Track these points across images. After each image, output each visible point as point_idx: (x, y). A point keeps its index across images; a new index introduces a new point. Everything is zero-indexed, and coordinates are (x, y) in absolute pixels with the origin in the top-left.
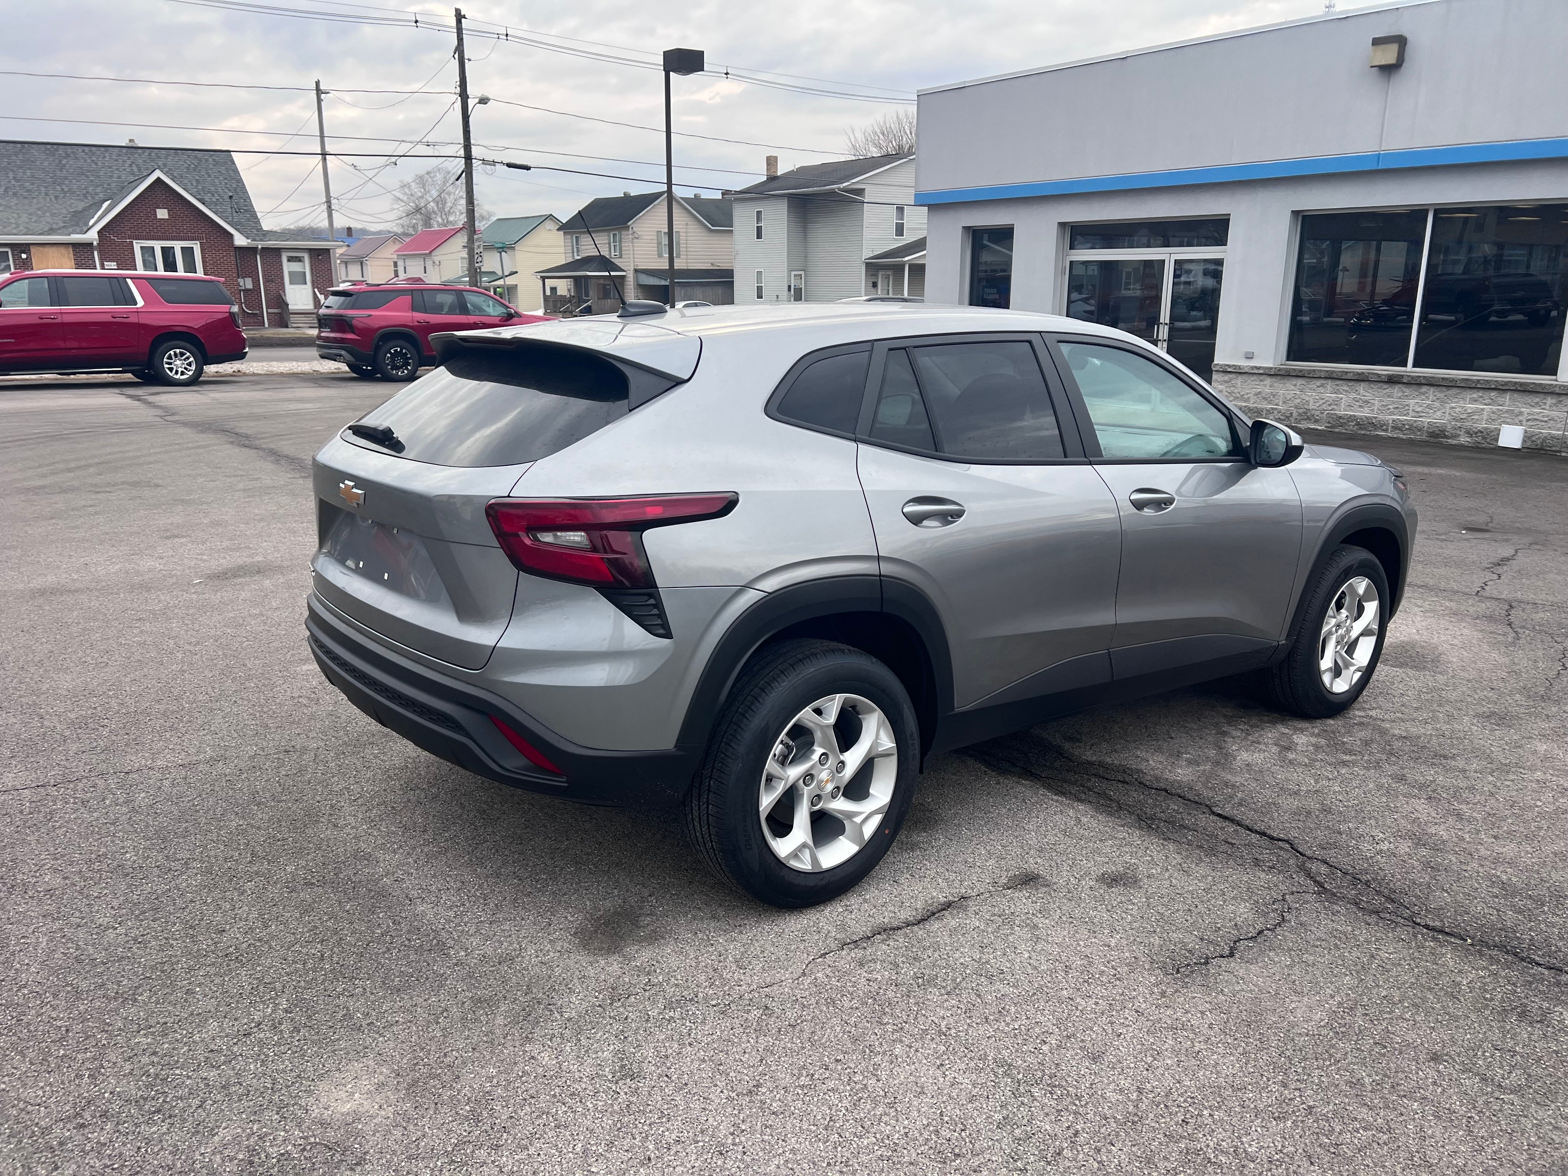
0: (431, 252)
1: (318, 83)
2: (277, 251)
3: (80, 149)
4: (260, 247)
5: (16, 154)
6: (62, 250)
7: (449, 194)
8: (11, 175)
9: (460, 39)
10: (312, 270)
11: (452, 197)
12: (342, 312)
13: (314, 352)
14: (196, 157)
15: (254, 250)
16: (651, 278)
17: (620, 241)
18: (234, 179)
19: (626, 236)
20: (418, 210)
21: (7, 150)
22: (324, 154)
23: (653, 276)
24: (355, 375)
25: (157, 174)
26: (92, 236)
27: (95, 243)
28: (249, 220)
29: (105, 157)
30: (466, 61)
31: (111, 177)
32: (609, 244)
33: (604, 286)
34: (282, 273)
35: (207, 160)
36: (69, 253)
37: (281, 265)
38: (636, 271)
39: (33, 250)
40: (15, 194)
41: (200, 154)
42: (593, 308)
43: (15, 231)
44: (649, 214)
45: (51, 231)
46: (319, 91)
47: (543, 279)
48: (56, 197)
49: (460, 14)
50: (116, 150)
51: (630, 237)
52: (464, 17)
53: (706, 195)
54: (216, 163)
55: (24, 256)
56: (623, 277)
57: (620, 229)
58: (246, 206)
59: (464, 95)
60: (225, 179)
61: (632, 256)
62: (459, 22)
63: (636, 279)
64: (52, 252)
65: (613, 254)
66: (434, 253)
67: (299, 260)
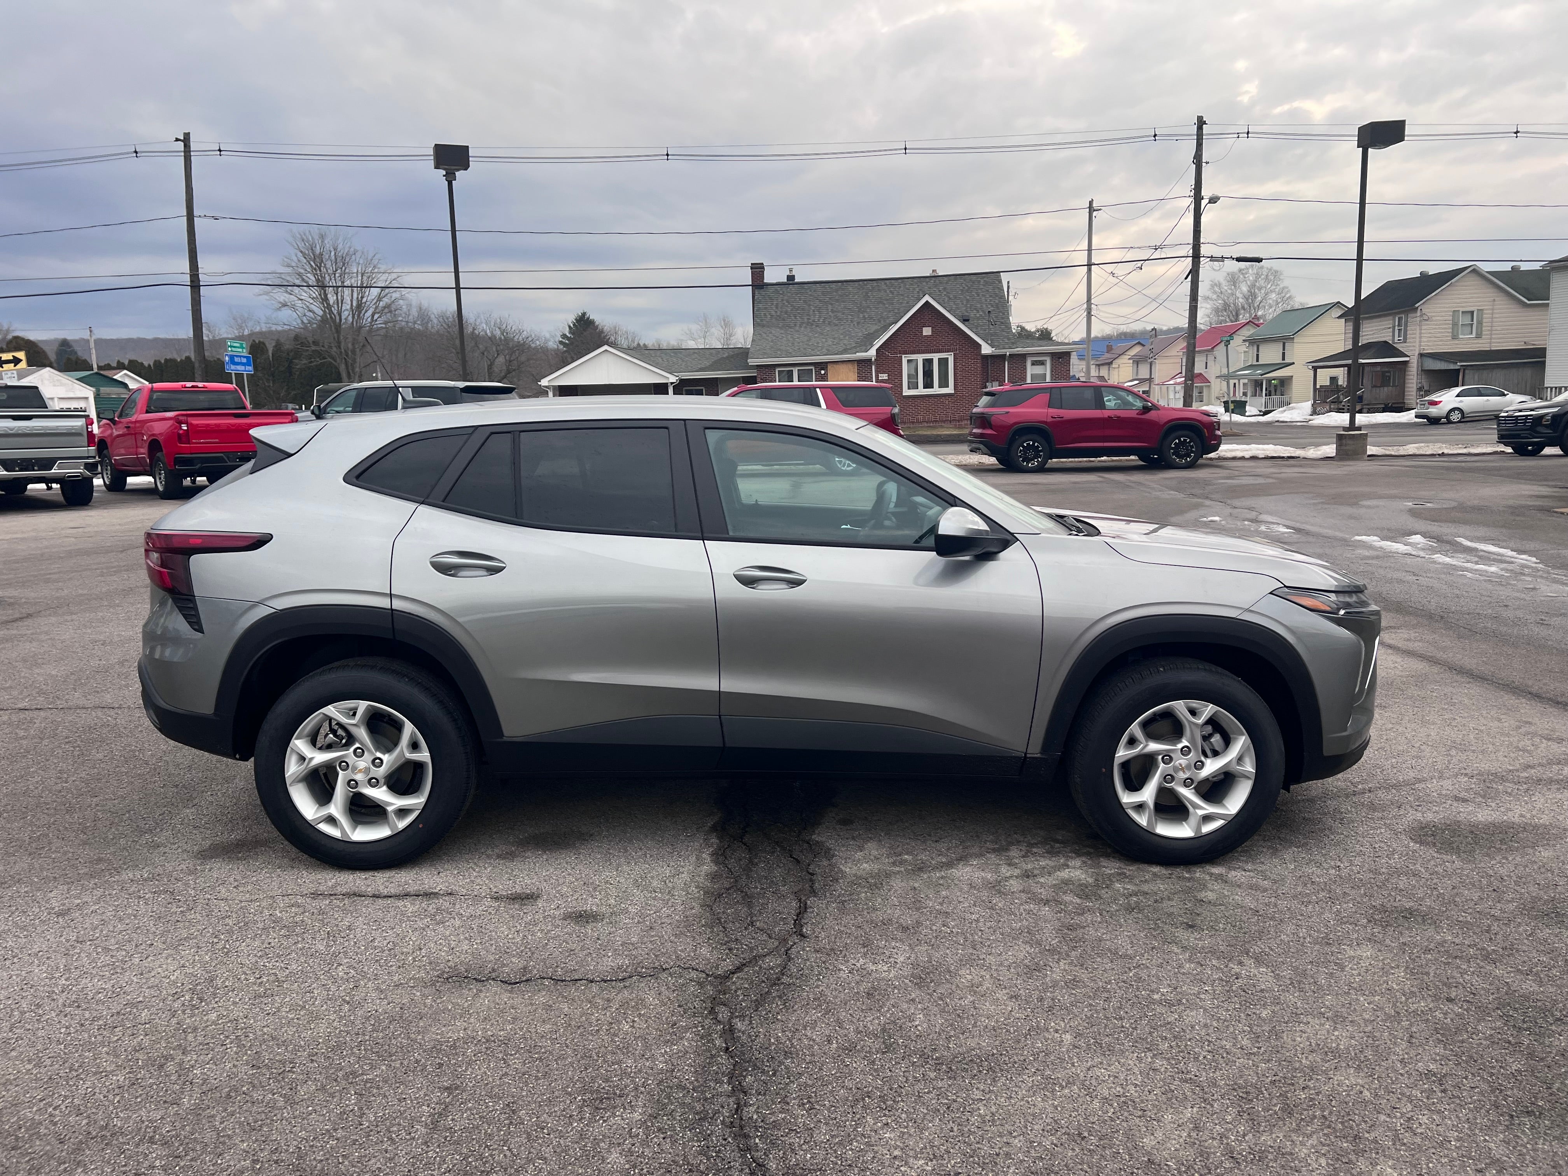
0: (1213, 348)
1: (1091, 203)
2: (1023, 357)
3: (883, 283)
4: (1008, 354)
5: (837, 291)
6: (850, 366)
7: (1260, 289)
8: (830, 307)
9: (1199, 145)
10: (1052, 371)
11: (1263, 291)
12: (986, 410)
13: (965, 447)
14: (971, 280)
15: (1002, 357)
16: (1443, 363)
17: (1406, 326)
18: (997, 296)
19: (1414, 320)
20: (1226, 307)
21: (831, 288)
22: (1089, 265)
23: (1441, 360)
24: (1002, 467)
25: (927, 298)
26: (872, 353)
27: (873, 359)
28: (1003, 330)
29: (900, 287)
30: (1204, 164)
31: (902, 303)
32: (1394, 327)
33: (1383, 373)
34: (1026, 375)
35: (979, 282)
36: (854, 368)
37: (1026, 369)
38: (1421, 355)
39: (829, 367)
40: (829, 323)
41: (974, 278)
42: (1365, 396)
43: (818, 353)
44: (1444, 293)
45: (845, 351)
46: (1091, 209)
47: (1315, 369)
48: (858, 323)
49: (1201, 121)
50: (909, 280)
51: (1418, 319)
52: (1205, 123)
53: (1524, 267)
54: (986, 283)
55: (823, 372)
56: (1405, 363)
57: (1407, 312)
58: (1003, 318)
59: (1198, 197)
60: (991, 296)
61: (1418, 340)
62: (1200, 128)
63: (1421, 364)
64: (843, 368)
65: (1396, 338)
66: (1215, 349)
67: (1042, 363)
